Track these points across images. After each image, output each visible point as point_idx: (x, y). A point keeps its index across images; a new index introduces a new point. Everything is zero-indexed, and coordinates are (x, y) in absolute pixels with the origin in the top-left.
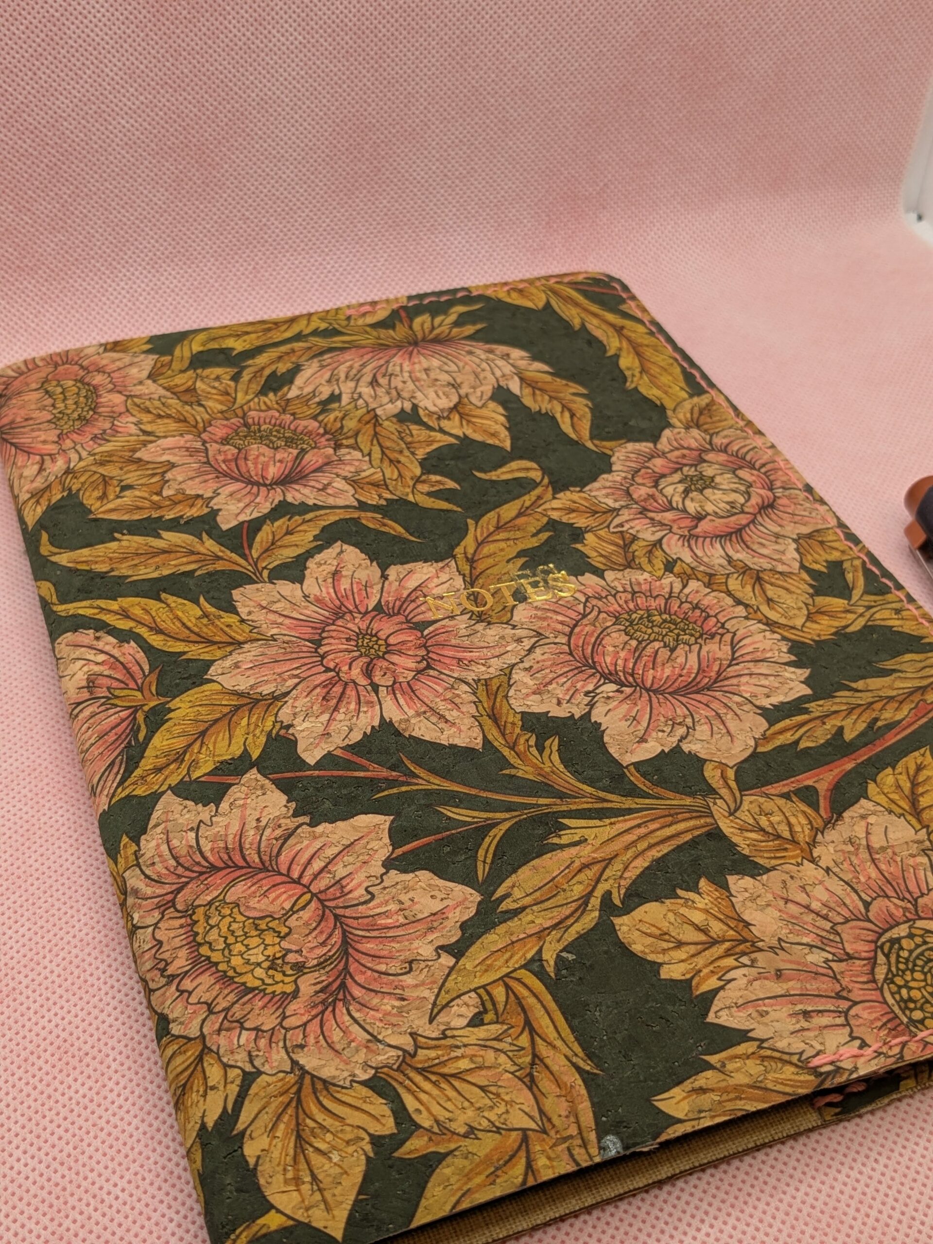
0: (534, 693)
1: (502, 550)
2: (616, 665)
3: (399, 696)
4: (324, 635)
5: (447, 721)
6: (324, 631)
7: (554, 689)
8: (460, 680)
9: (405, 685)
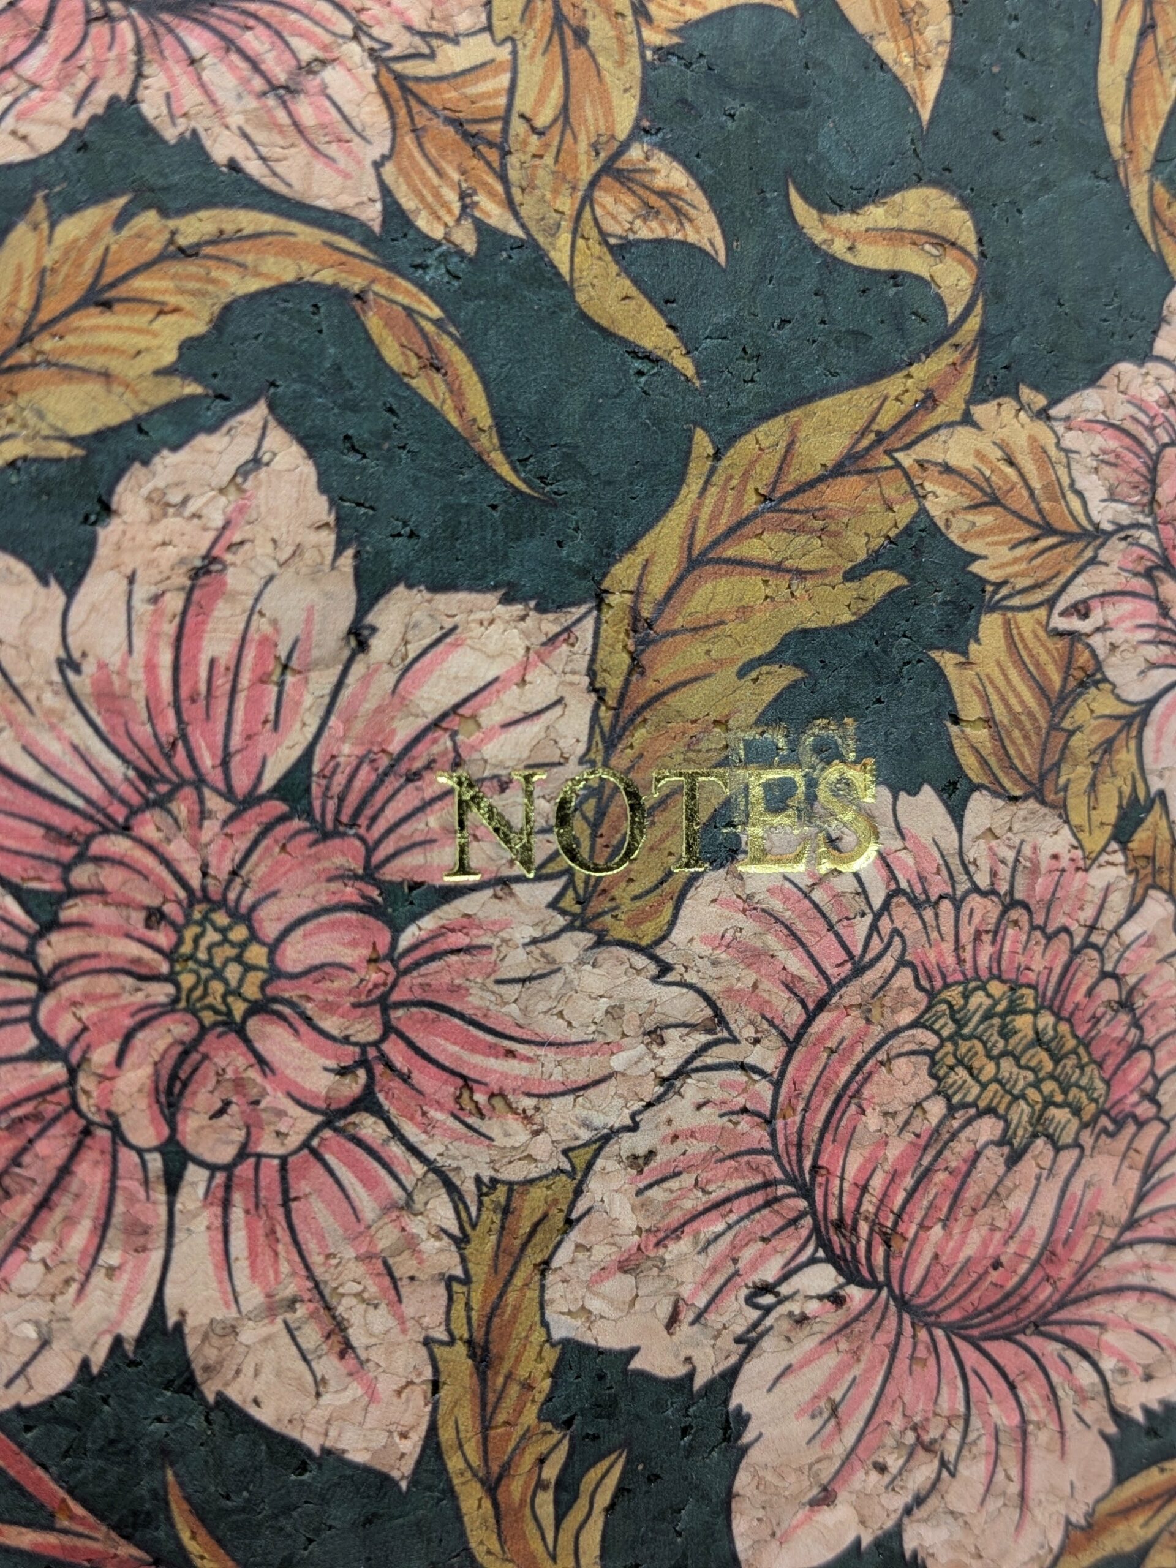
0: (625, 1267)
1: (744, 611)
2: (865, 1189)
3: (237, 1214)
4: (81, 876)
5: (346, 1349)
6: (81, 858)
7: (682, 1259)
8: (439, 1172)
9: (270, 1170)
